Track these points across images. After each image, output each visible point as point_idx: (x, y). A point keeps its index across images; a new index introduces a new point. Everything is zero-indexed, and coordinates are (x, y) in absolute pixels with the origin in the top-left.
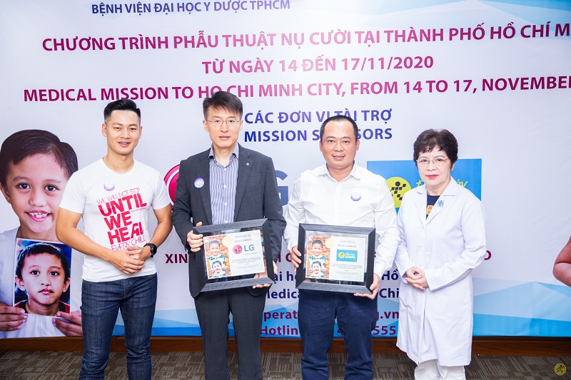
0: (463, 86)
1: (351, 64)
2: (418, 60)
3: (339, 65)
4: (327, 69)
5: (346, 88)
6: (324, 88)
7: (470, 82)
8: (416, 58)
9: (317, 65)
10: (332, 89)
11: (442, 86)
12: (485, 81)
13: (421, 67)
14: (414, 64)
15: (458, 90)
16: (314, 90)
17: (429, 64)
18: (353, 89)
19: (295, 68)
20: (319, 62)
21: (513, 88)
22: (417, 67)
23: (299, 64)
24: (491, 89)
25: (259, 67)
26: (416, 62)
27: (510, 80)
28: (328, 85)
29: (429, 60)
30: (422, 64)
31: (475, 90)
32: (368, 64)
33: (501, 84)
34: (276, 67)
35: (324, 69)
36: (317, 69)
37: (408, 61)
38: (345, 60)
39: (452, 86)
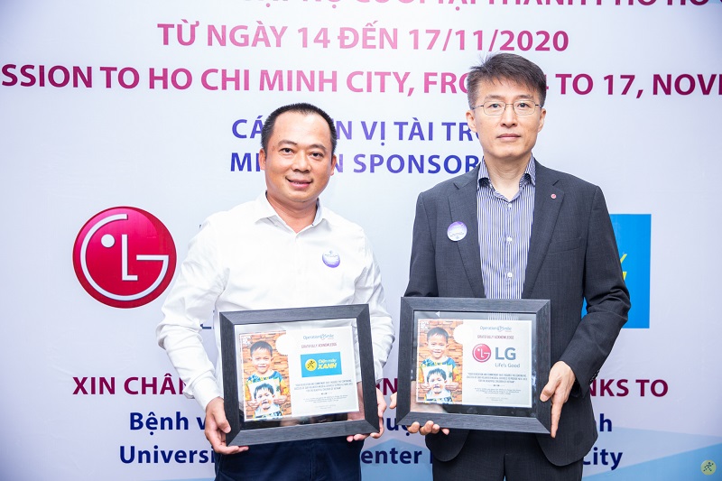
0: (619, 84)
1: (425, 39)
2: (542, 37)
3: (405, 40)
4: (382, 47)
5: (416, 81)
6: (376, 80)
7: (632, 78)
8: (538, 33)
9: (366, 38)
10: (391, 82)
11: (583, 84)
12: (657, 78)
13: (548, 49)
14: (536, 43)
15: (610, 92)
16: (359, 82)
17: (560, 44)
18: (427, 83)
19: (326, 42)
20: (369, 34)
21: (706, 92)
22: (540, 48)
23: (333, 36)
24: (668, 91)
25: (261, 36)
26: (538, 40)
27: (700, 77)
28: (383, 75)
29: (561, 38)
30: (550, 44)
31: (640, 92)
32: (455, 39)
33: (685, 85)
34: (292, 39)
35: (378, 45)
36: (365, 46)
37: (525, 38)
38: (415, 33)
39: (600, 85)
